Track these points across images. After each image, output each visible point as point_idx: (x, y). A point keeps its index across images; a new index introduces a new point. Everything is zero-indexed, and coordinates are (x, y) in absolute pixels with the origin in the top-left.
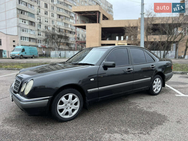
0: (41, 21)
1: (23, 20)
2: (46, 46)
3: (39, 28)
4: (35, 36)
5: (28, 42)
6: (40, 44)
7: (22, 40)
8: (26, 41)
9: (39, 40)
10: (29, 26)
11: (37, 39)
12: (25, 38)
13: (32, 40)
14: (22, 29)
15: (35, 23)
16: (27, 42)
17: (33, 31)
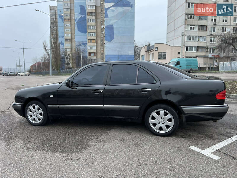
0: (217, 21)
1: (191, 26)
2: (219, 56)
3: (213, 32)
4: (206, 43)
5: (195, 52)
6: (212, 53)
7: (188, 51)
8: (193, 51)
9: (211, 48)
10: (198, 32)
11: (208, 47)
12: (192, 47)
13: (200, 50)
14: (189, 37)
15: (207, 26)
16: (193, 53)
17: (203, 38)
